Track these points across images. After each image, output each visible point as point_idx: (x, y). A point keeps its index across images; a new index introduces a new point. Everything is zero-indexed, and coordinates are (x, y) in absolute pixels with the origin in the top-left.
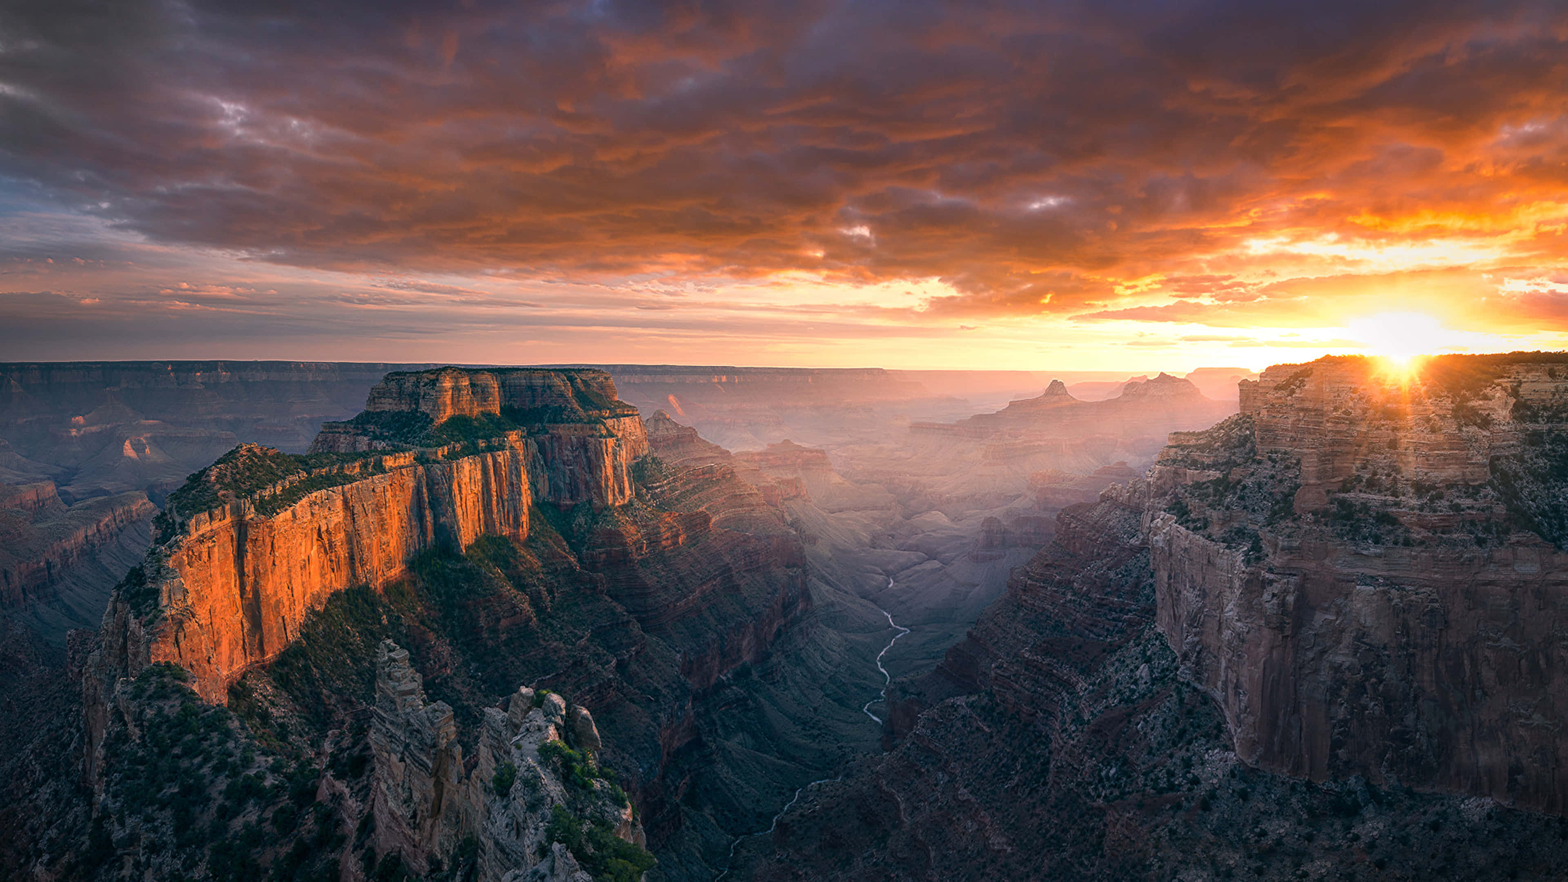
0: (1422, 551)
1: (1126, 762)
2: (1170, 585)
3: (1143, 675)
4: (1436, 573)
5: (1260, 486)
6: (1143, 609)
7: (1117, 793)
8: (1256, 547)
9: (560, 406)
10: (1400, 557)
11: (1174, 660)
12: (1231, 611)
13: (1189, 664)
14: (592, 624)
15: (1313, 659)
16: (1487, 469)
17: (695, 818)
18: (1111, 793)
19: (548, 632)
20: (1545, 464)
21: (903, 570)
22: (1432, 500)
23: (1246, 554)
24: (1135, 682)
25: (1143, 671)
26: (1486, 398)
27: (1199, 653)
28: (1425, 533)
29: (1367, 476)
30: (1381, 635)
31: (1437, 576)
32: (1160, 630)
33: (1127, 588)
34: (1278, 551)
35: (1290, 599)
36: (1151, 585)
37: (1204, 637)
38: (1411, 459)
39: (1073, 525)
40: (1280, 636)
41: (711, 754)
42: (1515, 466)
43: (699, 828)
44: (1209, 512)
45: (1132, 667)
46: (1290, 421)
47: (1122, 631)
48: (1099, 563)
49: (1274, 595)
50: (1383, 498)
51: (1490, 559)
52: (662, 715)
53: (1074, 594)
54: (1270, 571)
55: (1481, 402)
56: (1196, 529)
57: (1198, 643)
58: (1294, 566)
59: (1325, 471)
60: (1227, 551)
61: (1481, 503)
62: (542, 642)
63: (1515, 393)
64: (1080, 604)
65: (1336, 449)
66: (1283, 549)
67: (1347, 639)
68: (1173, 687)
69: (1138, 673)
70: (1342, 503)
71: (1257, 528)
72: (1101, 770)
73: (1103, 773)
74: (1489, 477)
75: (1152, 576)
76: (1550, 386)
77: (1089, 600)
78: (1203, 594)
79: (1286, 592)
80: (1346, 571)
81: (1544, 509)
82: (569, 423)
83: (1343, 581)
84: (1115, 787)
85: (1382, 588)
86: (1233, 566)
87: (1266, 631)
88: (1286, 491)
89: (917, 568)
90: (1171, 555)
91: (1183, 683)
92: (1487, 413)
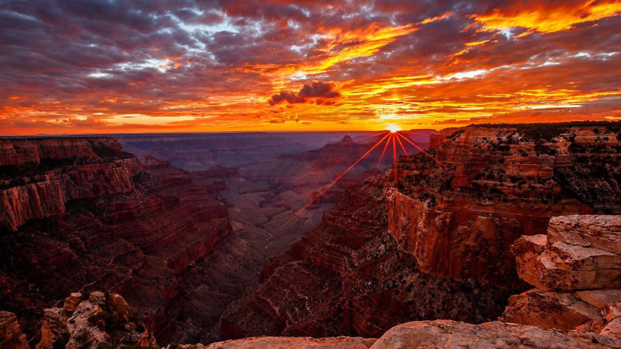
0: (513, 204)
1: (375, 279)
2: (394, 215)
3: (382, 248)
4: (519, 213)
5: (436, 177)
6: (382, 224)
7: (372, 290)
8: (433, 201)
9: (85, 156)
10: (501, 206)
11: (395, 243)
12: (421, 224)
13: (402, 244)
14: (114, 255)
15: (456, 243)
16: (552, 172)
17: (183, 325)
18: (370, 291)
19: (87, 261)
20: (588, 171)
21: (275, 215)
22: (520, 184)
23: (429, 203)
24: (379, 251)
25: (382, 247)
26: (554, 142)
27: (406, 240)
28: (514, 197)
29: (488, 174)
30: (488, 234)
31: (519, 214)
32: (389, 232)
33: (375, 216)
34: (443, 202)
35: (448, 220)
36: (386, 216)
37: (408, 234)
38: (510, 167)
39: (352, 194)
40: (442, 234)
41: (188, 296)
42: (568, 171)
43: (185, 329)
44: (412, 187)
45: (377, 246)
46: (452, 151)
47: (373, 233)
48: (363, 208)
49: (440, 219)
50: (495, 183)
51: (549, 209)
52: (162, 286)
53: (351, 220)
54: (439, 210)
55: (551, 144)
56: (406, 194)
57: (406, 236)
58: (450, 208)
59: (468, 171)
60: (420, 202)
61: (546, 186)
62: (83, 267)
63: (572, 139)
64: (355, 224)
65: (474, 162)
66: (446, 201)
67: (473, 235)
68: (395, 252)
69: (380, 248)
70: (475, 184)
71: (434, 193)
72: (364, 283)
73: (366, 284)
74: (553, 175)
75: (386, 212)
76: (595, 137)
77: (359, 222)
78: (409, 219)
79: (445, 217)
80: (474, 210)
81: (584, 190)
82: (91, 164)
83: (473, 214)
84: (371, 288)
85: (490, 218)
86: (423, 208)
87: (436, 232)
88: (449, 179)
89: (282, 214)
90: (395, 203)
91: (399, 251)
92: (554, 148)
